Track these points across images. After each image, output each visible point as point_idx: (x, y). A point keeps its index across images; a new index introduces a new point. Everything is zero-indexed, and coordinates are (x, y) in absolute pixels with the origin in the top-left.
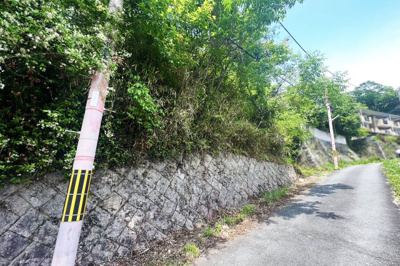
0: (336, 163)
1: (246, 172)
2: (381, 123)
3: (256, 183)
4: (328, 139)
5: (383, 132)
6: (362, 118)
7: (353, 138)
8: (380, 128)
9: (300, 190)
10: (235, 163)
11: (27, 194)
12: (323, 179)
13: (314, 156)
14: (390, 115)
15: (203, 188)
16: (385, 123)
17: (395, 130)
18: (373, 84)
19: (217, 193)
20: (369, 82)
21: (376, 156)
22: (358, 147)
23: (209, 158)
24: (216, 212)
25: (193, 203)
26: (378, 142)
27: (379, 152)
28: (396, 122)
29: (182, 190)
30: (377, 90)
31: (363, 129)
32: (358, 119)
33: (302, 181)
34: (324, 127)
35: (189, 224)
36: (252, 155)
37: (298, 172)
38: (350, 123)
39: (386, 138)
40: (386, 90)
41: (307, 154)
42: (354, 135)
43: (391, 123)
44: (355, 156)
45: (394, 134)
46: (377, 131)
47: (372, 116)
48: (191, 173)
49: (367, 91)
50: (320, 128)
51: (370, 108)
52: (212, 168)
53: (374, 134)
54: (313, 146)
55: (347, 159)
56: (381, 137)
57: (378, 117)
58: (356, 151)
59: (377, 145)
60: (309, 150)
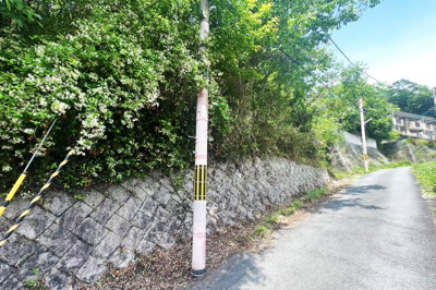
0: (367, 167)
1: (287, 174)
2: (413, 125)
3: (297, 184)
4: (359, 143)
5: (415, 135)
6: (394, 120)
7: (384, 142)
8: (412, 131)
9: (337, 190)
10: (279, 165)
12: (356, 181)
13: (345, 160)
14: (423, 118)
15: (256, 186)
16: (418, 125)
17: (427, 133)
18: (407, 82)
19: (267, 191)
20: (403, 80)
21: (406, 160)
22: (388, 150)
23: (259, 160)
24: (268, 208)
25: (251, 198)
26: (409, 145)
27: (410, 156)
28: (428, 124)
29: (241, 187)
30: (411, 90)
31: (395, 132)
32: (390, 121)
33: (336, 184)
34: (356, 131)
35: (250, 215)
36: (292, 158)
37: (332, 175)
38: (381, 126)
39: (417, 141)
40: (421, 90)
41: (338, 157)
42: (385, 138)
43: (423, 126)
44: (385, 160)
45: (426, 137)
46: (409, 134)
47: (404, 118)
48: (246, 173)
49: (400, 91)
50: (351, 131)
51: (403, 109)
52: (261, 169)
53: (405, 137)
54: (344, 149)
55: (376, 163)
56: (413, 141)
57: (411, 119)
58: (386, 155)
59: (407, 150)
60: (340, 153)
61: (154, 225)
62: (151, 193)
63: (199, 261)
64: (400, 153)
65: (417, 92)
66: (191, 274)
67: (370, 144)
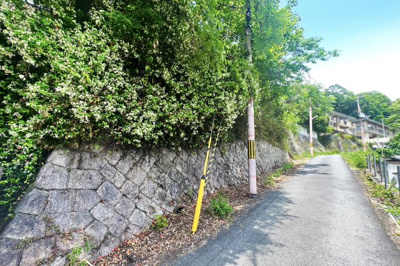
0: (312, 153)
2: (342, 123)
3: (274, 160)
4: (306, 134)
5: (343, 130)
6: (330, 117)
7: (322, 134)
8: (341, 127)
10: (264, 145)
13: (297, 147)
14: (350, 117)
16: (345, 123)
17: (351, 130)
18: (340, 87)
20: (336, 85)
21: (337, 149)
22: (325, 141)
26: (339, 138)
27: (339, 147)
28: (352, 123)
30: (342, 93)
31: (330, 127)
32: (328, 119)
34: (305, 124)
37: (291, 157)
38: (322, 122)
39: (344, 136)
40: (349, 94)
41: (292, 144)
42: (323, 131)
43: (349, 124)
44: (323, 149)
45: (350, 132)
46: (339, 129)
47: (336, 116)
49: (334, 94)
51: (336, 109)
53: (337, 132)
54: (296, 138)
55: (317, 150)
56: (342, 135)
57: (341, 118)
58: (323, 144)
59: (338, 141)
60: (293, 141)
63: (254, 189)
64: (333, 144)
65: (346, 96)
66: (249, 196)
67: (313, 135)
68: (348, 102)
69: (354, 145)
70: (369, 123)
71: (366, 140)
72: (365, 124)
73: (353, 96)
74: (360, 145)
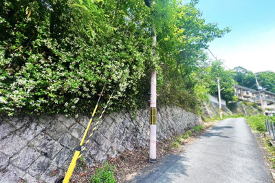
0: (221, 116)
1: (182, 117)
2: (245, 93)
3: (186, 122)
4: (217, 102)
5: (246, 99)
6: (235, 90)
7: (230, 102)
8: (244, 97)
9: (207, 128)
10: (178, 111)
11: (119, 116)
12: (217, 123)
13: (209, 111)
14: (250, 89)
15: (167, 122)
16: (248, 94)
17: (252, 98)
18: (242, 68)
19: (172, 125)
20: (240, 67)
21: (242, 113)
22: (232, 107)
23: (168, 108)
24: (174, 134)
25: (165, 128)
26: (243, 105)
27: (243, 111)
28: (253, 94)
29: (160, 122)
30: (244, 73)
31: (236, 97)
32: (234, 90)
33: (206, 124)
34: (215, 94)
35: (166, 138)
36: (183, 108)
37: (203, 119)
38: (229, 92)
39: (247, 103)
40: (249, 73)
41: (205, 109)
42: (231, 100)
43: (250, 94)
44: (231, 113)
45: (252, 101)
46: (243, 98)
47: (240, 89)
48: (162, 114)
49: (238, 73)
50: (212, 95)
51: (240, 84)
52: (169, 113)
53: (241, 100)
54: (208, 105)
55: (226, 114)
56: (245, 102)
57: (244, 90)
58: (231, 110)
59: (242, 107)
60: (206, 107)
61: (124, 137)
62: (122, 121)
63: (153, 154)
64: (238, 109)
65: (247, 74)
67: (222, 103)
68: (249, 79)
69: (255, 110)
70: (266, 93)
71: (264, 106)
72: (263, 94)
73: (252, 74)
74: (260, 110)
